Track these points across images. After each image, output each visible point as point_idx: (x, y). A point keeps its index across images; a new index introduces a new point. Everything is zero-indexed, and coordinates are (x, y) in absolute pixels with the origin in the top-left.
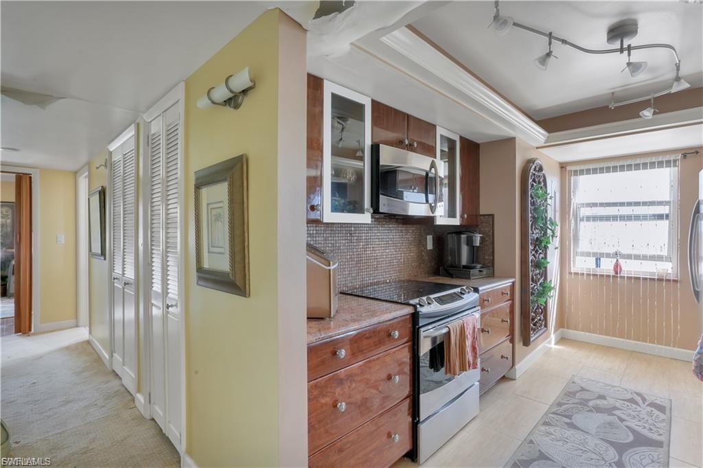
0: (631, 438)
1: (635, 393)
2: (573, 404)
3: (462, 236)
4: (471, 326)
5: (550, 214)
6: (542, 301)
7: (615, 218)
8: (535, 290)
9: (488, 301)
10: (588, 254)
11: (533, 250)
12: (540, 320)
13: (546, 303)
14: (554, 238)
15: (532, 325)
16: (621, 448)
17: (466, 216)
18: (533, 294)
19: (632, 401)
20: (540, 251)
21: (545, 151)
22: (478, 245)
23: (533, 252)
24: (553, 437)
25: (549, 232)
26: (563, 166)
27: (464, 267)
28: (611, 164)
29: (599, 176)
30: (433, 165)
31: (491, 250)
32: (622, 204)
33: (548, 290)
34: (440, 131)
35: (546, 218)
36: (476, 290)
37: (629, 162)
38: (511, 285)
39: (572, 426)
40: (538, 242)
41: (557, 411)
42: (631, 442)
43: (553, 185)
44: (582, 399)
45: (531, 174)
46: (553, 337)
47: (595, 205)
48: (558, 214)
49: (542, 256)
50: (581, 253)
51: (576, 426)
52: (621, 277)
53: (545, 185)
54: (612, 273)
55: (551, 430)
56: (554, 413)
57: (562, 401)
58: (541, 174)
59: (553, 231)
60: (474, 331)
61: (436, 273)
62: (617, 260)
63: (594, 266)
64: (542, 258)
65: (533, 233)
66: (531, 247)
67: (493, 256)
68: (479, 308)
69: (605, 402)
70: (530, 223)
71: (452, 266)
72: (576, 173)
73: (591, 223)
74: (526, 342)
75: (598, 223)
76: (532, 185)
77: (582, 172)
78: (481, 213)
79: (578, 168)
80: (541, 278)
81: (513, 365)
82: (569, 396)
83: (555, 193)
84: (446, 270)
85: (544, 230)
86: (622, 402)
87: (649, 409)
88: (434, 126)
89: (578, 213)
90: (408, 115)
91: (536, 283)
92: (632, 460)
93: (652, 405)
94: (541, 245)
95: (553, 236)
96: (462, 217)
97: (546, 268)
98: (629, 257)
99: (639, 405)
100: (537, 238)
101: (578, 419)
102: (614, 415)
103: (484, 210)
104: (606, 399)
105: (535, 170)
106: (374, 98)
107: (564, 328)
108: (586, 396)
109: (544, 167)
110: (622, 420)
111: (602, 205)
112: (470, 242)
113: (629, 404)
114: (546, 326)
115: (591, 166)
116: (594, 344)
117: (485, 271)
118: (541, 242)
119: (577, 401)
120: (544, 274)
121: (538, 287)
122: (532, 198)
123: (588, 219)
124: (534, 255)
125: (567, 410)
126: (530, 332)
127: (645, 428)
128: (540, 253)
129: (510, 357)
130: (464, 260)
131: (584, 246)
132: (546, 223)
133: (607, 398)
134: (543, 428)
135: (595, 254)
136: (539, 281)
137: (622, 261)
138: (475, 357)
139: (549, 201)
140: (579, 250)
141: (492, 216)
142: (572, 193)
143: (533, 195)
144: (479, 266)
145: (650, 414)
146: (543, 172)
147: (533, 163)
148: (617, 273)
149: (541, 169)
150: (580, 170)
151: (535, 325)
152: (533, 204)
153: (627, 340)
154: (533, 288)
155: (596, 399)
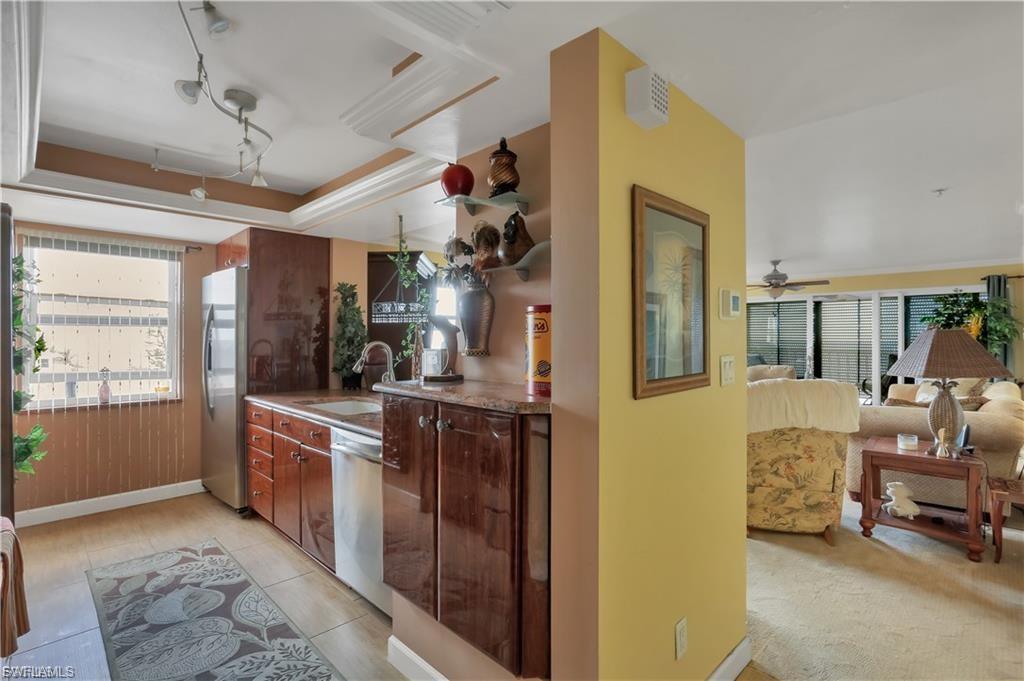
0: (223, 597)
1: (180, 550)
2: (128, 604)
16: (224, 611)
19: (185, 560)
24: (148, 658)
39: (155, 629)
41: (117, 626)
42: (226, 599)
44: (132, 592)
51: (161, 625)
52: (113, 406)
54: (97, 402)
55: (138, 651)
56: (116, 632)
57: (111, 611)
62: (104, 383)
63: (66, 396)
69: (162, 578)
82: (112, 599)
86: (178, 567)
87: (207, 558)
92: (243, 614)
93: (207, 552)
98: (125, 376)
99: (195, 560)
101: (153, 615)
102: (184, 585)
104: (158, 575)
108: (135, 585)
110: (197, 585)
113: (186, 565)
119: (129, 598)
125: (129, 616)
127: (222, 578)
133: (159, 572)
134: (123, 659)
135: (65, 376)
137: (112, 384)
145: (213, 562)
148: (106, 401)
155: (148, 581)
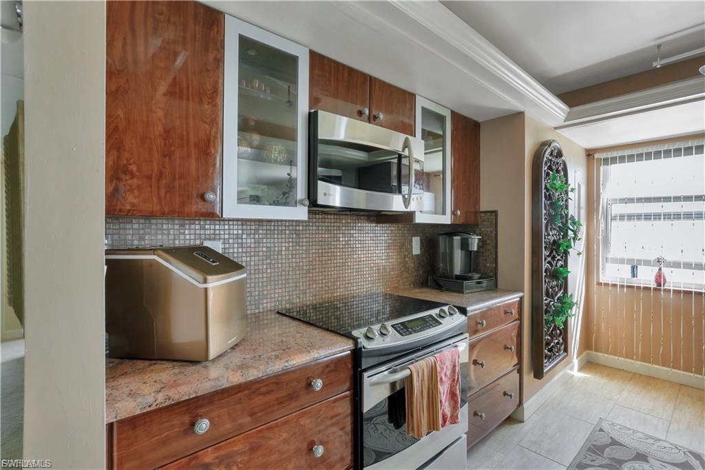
1: (690, 452)
2: (600, 466)
3: (455, 238)
4: (448, 364)
5: (572, 211)
6: (559, 321)
7: (657, 216)
8: (551, 307)
9: (482, 324)
10: (622, 261)
11: (548, 256)
12: (558, 343)
13: (565, 323)
14: (577, 241)
15: (546, 351)
17: (459, 213)
18: (547, 311)
20: (559, 257)
21: (566, 133)
22: (476, 249)
23: (549, 259)
25: (570, 233)
26: (590, 154)
27: (458, 277)
28: (652, 149)
29: (636, 165)
30: (406, 145)
31: (494, 257)
32: (667, 199)
33: (568, 306)
34: (420, 103)
35: (567, 215)
36: (463, 311)
37: (677, 146)
38: (519, 301)
40: (554, 247)
43: (577, 175)
44: (613, 459)
45: (545, 159)
46: (576, 362)
47: (631, 200)
48: (583, 212)
49: (560, 263)
50: (612, 259)
52: (665, 290)
53: (566, 175)
54: (653, 285)
57: (584, 461)
58: (560, 161)
59: (575, 233)
60: (454, 371)
61: (424, 283)
62: (660, 269)
63: (629, 275)
64: (561, 266)
65: (549, 235)
66: (545, 253)
67: (496, 263)
68: (467, 335)
70: (544, 222)
71: (444, 276)
72: (606, 161)
73: (626, 223)
74: (538, 374)
75: (636, 223)
76: (548, 174)
77: (614, 160)
78: (481, 210)
79: (609, 155)
80: (560, 290)
81: (521, 403)
82: (595, 453)
83: (579, 185)
84: (435, 281)
85: (564, 230)
86: (672, 467)
88: (413, 96)
89: (609, 209)
90: (371, 78)
91: (553, 298)
94: (559, 249)
95: (574, 239)
96: (454, 213)
97: (566, 279)
98: (676, 265)
100: (554, 241)
103: (485, 205)
104: (648, 462)
105: (551, 155)
106: (312, 49)
107: (592, 350)
108: (618, 454)
109: (564, 152)
111: (639, 200)
112: (465, 245)
114: (566, 350)
115: (626, 153)
116: (630, 372)
117: (485, 283)
118: (559, 246)
119: (606, 462)
120: (565, 286)
121: (554, 303)
122: (547, 190)
123: (622, 217)
124: (549, 262)
126: (542, 361)
128: (559, 260)
129: (515, 395)
130: (458, 269)
131: (615, 250)
132: (567, 221)
133: (650, 459)
135: (630, 261)
136: (556, 295)
137: (666, 271)
138: (455, 408)
139: (571, 195)
140: (610, 256)
141: (495, 213)
142: (601, 187)
143: (548, 186)
144: (476, 276)
146: (563, 158)
147: (549, 146)
148: (659, 285)
149: (560, 154)
150: (611, 158)
151: (550, 350)
152: (549, 197)
153: (674, 370)
154: (548, 305)
155: (633, 460)
